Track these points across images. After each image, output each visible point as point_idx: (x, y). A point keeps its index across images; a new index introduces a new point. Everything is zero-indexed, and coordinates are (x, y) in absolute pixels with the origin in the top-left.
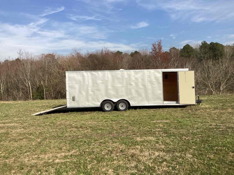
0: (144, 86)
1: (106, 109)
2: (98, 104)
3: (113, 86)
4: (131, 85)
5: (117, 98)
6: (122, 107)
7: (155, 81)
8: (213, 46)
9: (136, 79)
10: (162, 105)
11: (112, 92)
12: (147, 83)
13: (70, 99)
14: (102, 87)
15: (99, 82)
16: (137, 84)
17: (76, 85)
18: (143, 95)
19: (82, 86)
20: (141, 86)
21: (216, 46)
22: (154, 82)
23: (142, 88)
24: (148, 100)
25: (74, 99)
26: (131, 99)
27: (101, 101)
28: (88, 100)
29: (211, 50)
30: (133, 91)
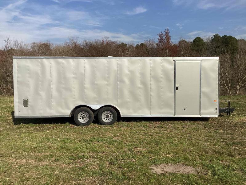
0: (144, 83)
1: (81, 120)
2: (67, 112)
3: (93, 83)
4: (122, 81)
5: (99, 102)
6: (106, 117)
7: (162, 76)
8: (226, 40)
9: (132, 72)
10: (173, 116)
11: (90, 94)
12: (149, 79)
13: (19, 102)
14: (74, 85)
15: (70, 75)
16: (132, 81)
17: (30, 80)
18: (142, 98)
19: (40, 83)
20: (139, 85)
21: (230, 39)
22: (162, 78)
23: (140, 88)
24: (149, 107)
25: (26, 103)
26: (121, 105)
27: (72, 107)
28: (49, 106)
29: (223, 44)
30: (126, 92)
